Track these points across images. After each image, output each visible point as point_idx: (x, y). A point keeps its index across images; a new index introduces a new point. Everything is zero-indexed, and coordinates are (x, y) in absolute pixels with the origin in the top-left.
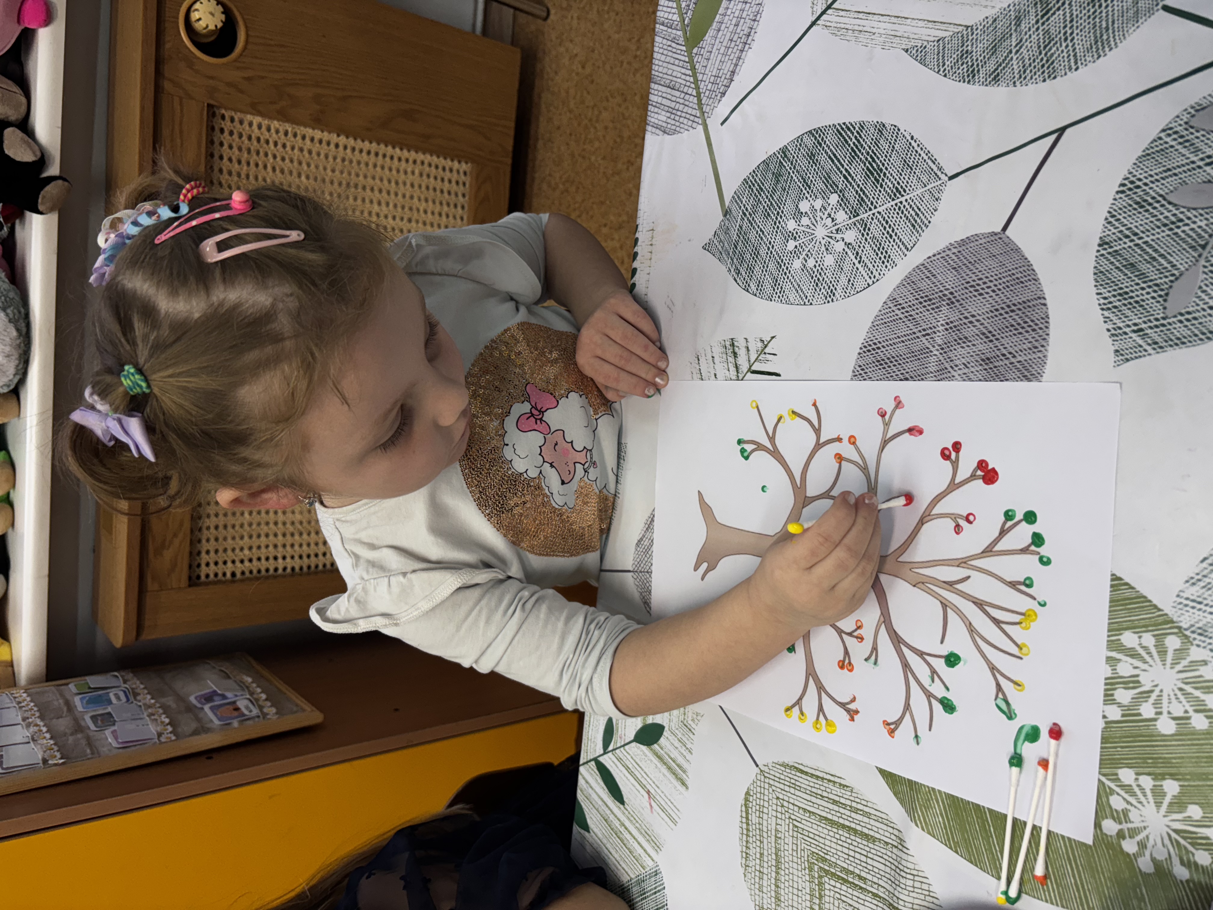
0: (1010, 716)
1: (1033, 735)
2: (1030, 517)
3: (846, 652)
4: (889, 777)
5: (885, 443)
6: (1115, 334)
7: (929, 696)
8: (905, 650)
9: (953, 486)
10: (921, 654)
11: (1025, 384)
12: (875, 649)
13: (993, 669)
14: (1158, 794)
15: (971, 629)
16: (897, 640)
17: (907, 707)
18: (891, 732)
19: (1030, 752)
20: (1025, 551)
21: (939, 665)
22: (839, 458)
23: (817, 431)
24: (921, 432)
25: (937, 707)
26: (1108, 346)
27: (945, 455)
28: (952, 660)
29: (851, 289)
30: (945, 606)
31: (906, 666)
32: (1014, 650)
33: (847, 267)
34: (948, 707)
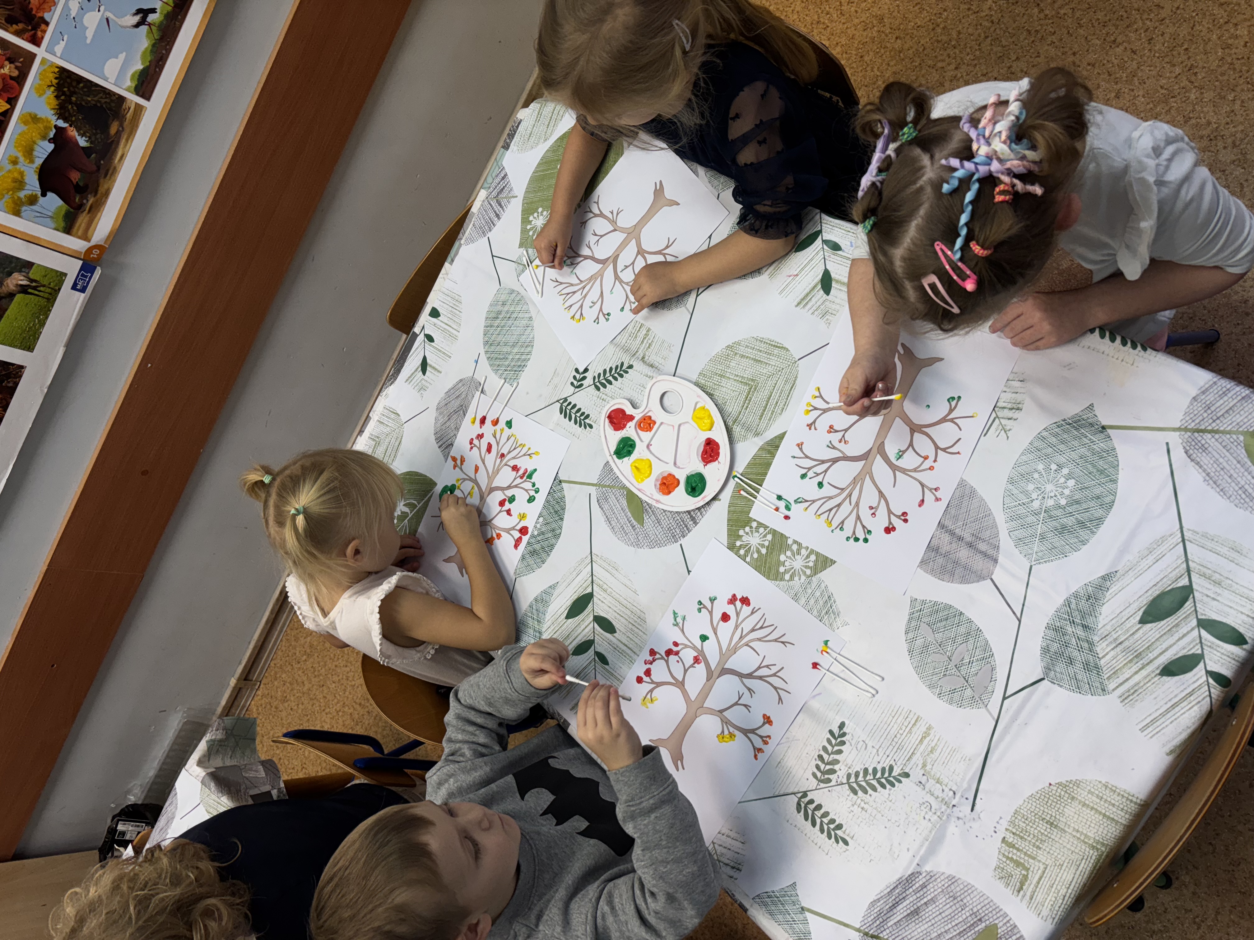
0: (795, 501)
1: (788, 508)
2: (866, 540)
3: (836, 431)
4: (781, 437)
5: (923, 485)
6: (924, 602)
7: (809, 469)
8: (830, 464)
9: (890, 512)
10: (826, 471)
11: (919, 561)
12: (834, 448)
13: (814, 501)
14: (763, 546)
15: (831, 498)
16: (835, 461)
17: (807, 457)
18: (798, 445)
19: (782, 504)
20: (854, 533)
21: (820, 478)
22: (926, 458)
23: (944, 450)
24: (920, 506)
25: (804, 471)
26: (920, 597)
27: (904, 514)
28: (820, 485)
29: (1008, 494)
30: (842, 489)
31: (823, 462)
32: (819, 513)
33: (1022, 496)
34: (803, 476)
